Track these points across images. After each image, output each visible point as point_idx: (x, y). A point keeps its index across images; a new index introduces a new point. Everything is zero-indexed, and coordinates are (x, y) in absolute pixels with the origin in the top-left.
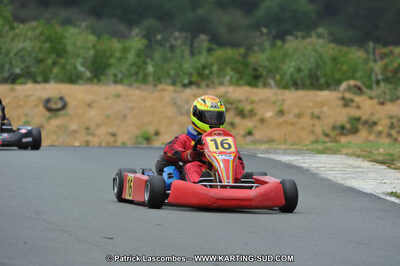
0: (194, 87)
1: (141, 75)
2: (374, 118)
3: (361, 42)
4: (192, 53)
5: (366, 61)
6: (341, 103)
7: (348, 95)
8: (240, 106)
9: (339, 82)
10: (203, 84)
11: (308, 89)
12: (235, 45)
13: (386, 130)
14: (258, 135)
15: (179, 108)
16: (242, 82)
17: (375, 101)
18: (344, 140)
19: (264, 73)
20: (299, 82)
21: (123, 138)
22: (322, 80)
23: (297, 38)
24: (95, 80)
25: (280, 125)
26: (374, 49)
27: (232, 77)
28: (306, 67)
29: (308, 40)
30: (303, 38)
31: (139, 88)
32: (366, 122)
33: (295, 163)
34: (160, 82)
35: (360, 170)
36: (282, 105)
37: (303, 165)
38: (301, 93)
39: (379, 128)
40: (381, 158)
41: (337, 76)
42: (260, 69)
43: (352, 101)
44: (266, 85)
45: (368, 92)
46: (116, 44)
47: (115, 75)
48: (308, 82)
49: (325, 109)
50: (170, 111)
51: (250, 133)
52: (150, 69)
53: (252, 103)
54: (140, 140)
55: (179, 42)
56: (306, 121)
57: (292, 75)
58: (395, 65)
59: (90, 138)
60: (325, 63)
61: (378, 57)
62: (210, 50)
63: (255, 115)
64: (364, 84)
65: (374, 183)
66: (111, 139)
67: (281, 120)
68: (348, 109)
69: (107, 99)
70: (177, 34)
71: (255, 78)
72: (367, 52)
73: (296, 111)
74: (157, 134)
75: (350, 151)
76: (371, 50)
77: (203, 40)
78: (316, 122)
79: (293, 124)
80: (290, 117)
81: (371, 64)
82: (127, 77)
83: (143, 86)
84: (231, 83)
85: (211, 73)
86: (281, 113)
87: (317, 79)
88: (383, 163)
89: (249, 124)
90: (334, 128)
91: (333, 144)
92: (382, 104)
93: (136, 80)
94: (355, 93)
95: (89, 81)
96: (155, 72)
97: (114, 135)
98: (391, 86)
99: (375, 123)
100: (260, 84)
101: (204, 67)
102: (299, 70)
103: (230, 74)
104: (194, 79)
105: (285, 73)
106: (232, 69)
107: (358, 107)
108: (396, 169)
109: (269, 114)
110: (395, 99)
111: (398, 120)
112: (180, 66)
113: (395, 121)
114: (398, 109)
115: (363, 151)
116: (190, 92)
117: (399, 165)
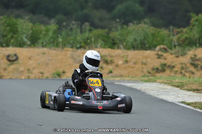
0: (82, 49)
1: (55, 43)
2: (173, 64)
3: (166, 26)
4: (81, 32)
5: (169, 36)
6: (157, 56)
7: (160, 53)
8: (106, 58)
9: (155, 46)
10: (87, 47)
11: (140, 50)
12: (103, 28)
13: (179, 71)
14: (115, 73)
15: (75, 59)
16: (107, 46)
17: (174, 56)
18: (158, 75)
19: (118, 42)
20: (135, 46)
21: (47, 75)
22: (147, 45)
23: (134, 24)
24: (32, 46)
25: (126, 67)
26: (173, 29)
27: (101, 44)
28: (139, 38)
29: (140, 25)
30: (138, 24)
31: (54, 50)
32: (169, 66)
33: (134, 87)
34: (65, 47)
35: (166, 90)
36: (127, 58)
37: (138, 88)
38: (136, 52)
39: (176, 69)
40: (177, 84)
41: (155, 43)
42: (116, 40)
43: (162, 55)
44: (118, 48)
45: (170, 51)
46: (43, 28)
47: (43, 43)
48: (140, 46)
49: (149, 60)
50: (71, 61)
51: (111, 72)
52: (60, 40)
53: (112, 57)
54: (55, 76)
55: (75, 27)
56: (139, 66)
57: (132, 42)
58: (184, 37)
59: (30, 74)
60: (148, 37)
61: (175, 34)
62: (90, 30)
63: (113, 63)
64: (168, 47)
65: (174, 97)
66: (41, 75)
67: (127, 65)
68: (160, 60)
69: (38, 55)
70: (73, 22)
71: (113, 44)
72: (170, 31)
73: (134, 61)
74: (64, 72)
75: (161, 81)
76: (171, 30)
77: (87, 25)
78: (144, 66)
79: (132, 67)
80: (131, 64)
81: (172, 37)
82: (48, 44)
83: (56, 49)
84: (101, 47)
85: (91, 42)
86: (127, 62)
87: (145, 45)
88: (178, 87)
89: (110, 67)
90: (153, 69)
91: (152, 77)
92: (177, 57)
93: (53, 46)
94: (163, 52)
95: (29, 46)
96: (63, 42)
97: (42, 73)
98: (182, 48)
99: (174, 67)
100: (116, 47)
101: (88, 39)
102: (135, 40)
103: (100, 42)
104: (82, 45)
105: (128, 42)
106: (102, 40)
107: (165, 59)
108: (184, 90)
109: (120, 62)
110: (184, 54)
111: (186, 65)
112: (75, 38)
113: (184, 66)
114: (186, 60)
115: (167, 81)
116: (80, 51)
117: (186, 88)
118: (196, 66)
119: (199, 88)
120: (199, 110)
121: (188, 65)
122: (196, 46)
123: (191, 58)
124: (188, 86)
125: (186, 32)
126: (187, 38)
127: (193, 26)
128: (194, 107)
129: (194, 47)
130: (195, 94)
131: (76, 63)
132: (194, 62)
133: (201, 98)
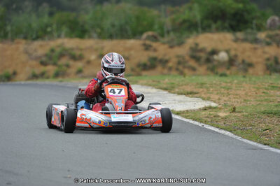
0: (40, 40)
2: (167, 58)
4: (39, 16)
6: (143, 48)
7: (148, 42)
8: (73, 52)
9: (142, 33)
10: (46, 38)
11: (120, 39)
13: (175, 66)
14: (87, 72)
15: (30, 55)
16: (73, 35)
17: (166, 46)
18: (144, 73)
19: (89, 28)
20: (114, 34)
26: (165, 9)
27: (66, 32)
28: (117, 23)
29: (120, 5)
31: (1, 42)
32: (161, 61)
35: (149, 95)
36: (102, 51)
38: (115, 42)
39: (170, 64)
40: (165, 86)
41: (140, 29)
42: (86, 26)
43: (150, 46)
44: (90, 37)
45: (161, 39)
48: (119, 33)
49: (132, 52)
50: (24, 58)
51: (80, 71)
52: (9, 28)
53: (81, 50)
54: (3, 78)
55: (28, 9)
57: (108, 29)
58: (180, 20)
60: (131, 20)
62: (51, 14)
63: (83, 58)
64: (159, 34)
68: (148, 52)
70: (27, 3)
71: (80, 31)
72: (160, 11)
74: (15, 73)
76: (163, 10)
77: (45, 7)
83: (4, 41)
84: (66, 36)
85: (52, 30)
87: (127, 32)
88: (165, 89)
89: (79, 65)
90: (139, 65)
92: (171, 47)
94: (153, 41)
96: (12, 31)
98: (178, 34)
99: (167, 61)
100: (86, 36)
101: (47, 26)
102: (113, 26)
103: (65, 30)
104: (40, 33)
105: (102, 29)
107: (155, 50)
108: (174, 93)
109: (93, 57)
110: (181, 44)
111: (183, 59)
112: (30, 25)
113: (181, 59)
114: (183, 51)
115: (154, 81)
116: (37, 44)
117: (177, 90)
118: (197, 59)
119: (195, 90)
120: (191, 122)
121: (187, 58)
122: (197, 32)
123: (191, 49)
124: (181, 87)
125: (184, 13)
126: (184, 21)
128: (186, 117)
129: (195, 33)
130: (189, 99)
131: (32, 59)
132: (195, 54)
133: (196, 104)
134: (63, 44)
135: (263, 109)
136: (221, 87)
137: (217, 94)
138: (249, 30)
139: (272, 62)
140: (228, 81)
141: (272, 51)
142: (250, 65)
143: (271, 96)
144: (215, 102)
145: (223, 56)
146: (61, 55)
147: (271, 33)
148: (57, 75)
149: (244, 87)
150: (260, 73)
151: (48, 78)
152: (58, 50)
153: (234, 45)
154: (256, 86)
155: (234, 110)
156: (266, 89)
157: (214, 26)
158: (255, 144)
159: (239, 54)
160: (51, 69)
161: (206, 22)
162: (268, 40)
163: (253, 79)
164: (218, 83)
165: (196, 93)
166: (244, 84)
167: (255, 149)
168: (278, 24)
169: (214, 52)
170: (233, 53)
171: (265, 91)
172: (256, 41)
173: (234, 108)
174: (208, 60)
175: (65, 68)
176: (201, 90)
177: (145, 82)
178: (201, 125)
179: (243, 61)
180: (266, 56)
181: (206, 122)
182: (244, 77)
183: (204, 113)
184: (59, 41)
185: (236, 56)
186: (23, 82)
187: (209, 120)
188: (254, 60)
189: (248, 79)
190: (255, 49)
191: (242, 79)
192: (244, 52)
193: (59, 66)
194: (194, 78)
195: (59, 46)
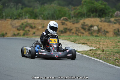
1: (1, 16)
2: (71, 28)
3: (68, 5)
4: (16, 9)
6: (61, 24)
7: (63, 21)
8: (31, 25)
10: (20, 19)
12: (30, 7)
13: (75, 32)
14: (37, 33)
15: (13, 26)
16: (32, 18)
17: (71, 23)
18: (62, 35)
19: (38, 15)
22: (56, 17)
23: (48, 4)
25: (43, 31)
29: (51, 5)
32: (69, 29)
34: (7, 18)
35: (67, 44)
36: (44, 25)
39: (73, 31)
40: (72, 40)
41: (60, 16)
43: (65, 23)
44: (39, 19)
45: (69, 20)
48: (51, 17)
50: (10, 27)
51: (34, 33)
52: (4, 14)
53: (35, 24)
54: (1, 36)
55: (13, 6)
57: (47, 15)
58: (77, 12)
60: (56, 12)
61: (72, 10)
62: (22, 8)
63: (36, 28)
64: (68, 18)
67: (43, 29)
70: (12, 3)
71: (35, 17)
74: (6, 34)
76: (70, 8)
77: (20, 5)
81: (70, 12)
83: (2, 19)
84: (28, 18)
85: (22, 15)
86: (43, 27)
87: (54, 17)
88: (73, 42)
89: (34, 30)
90: (59, 31)
92: (74, 24)
94: (66, 21)
96: (5, 15)
98: (76, 18)
99: (72, 30)
100: (37, 19)
101: (20, 13)
102: (49, 14)
103: (28, 15)
104: (17, 17)
105: (44, 15)
107: (66, 25)
108: (77, 43)
109: (40, 27)
110: (77, 22)
111: (79, 29)
112: (13, 13)
113: (77, 29)
114: (79, 25)
115: (67, 38)
116: (16, 21)
117: (78, 42)
118: (84, 29)
119: (85, 42)
120: (85, 56)
121: (80, 29)
122: (85, 17)
123: (82, 24)
125: (79, 9)
126: (79, 13)
127: (83, 5)
128: (82, 54)
129: (84, 18)
130: (83, 46)
131: (14, 28)
132: (84, 27)
133: (86, 48)
134: (27, 21)
135: (115, 51)
136: (97, 41)
137: (95, 44)
138: (107, 17)
139: (116, 31)
140: (99, 38)
141: (117, 26)
142: (107, 32)
143: (119, 45)
144: (94, 47)
145: (95, 28)
146: (26, 26)
147: (116, 18)
148: (24, 35)
149: (106, 41)
150: (112, 36)
151: (20, 36)
152: (25, 24)
153: (101, 23)
154: (112, 41)
155: (103, 51)
156: (116, 42)
157: (92, 15)
158: (113, 66)
159: (102, 27)
160: (22, 32)
161: (88, 13)
162: (115, 21)
163: (110, 38)
164: (95, 39)
165: (86, 44)
166: (106, 40)
167: (113, 68)
168: (119, 14)
169: (92, 26)
170: (100, 27)
171: (116, 43)
172: (110, 22)
173: (103, 50)
174: (89, 30)
175: (27, 32)
176: (88, 42)
177: (63, 38)
178: (89, 57)
179: (104, 30)
180: (114, 28)
181: (91, 56)
182: (106, 37)
183: (90, 52)
184: (26, 20)
185: (101, 28)
186: (11, 37)
187: (92, 55)
188: (109, 30)
189: (107, 38)
190: (110, 25)
191: (105, 38)
192: (105, 26)
193: (26, 31)
194: (84, 37)
195: (25, 22)
